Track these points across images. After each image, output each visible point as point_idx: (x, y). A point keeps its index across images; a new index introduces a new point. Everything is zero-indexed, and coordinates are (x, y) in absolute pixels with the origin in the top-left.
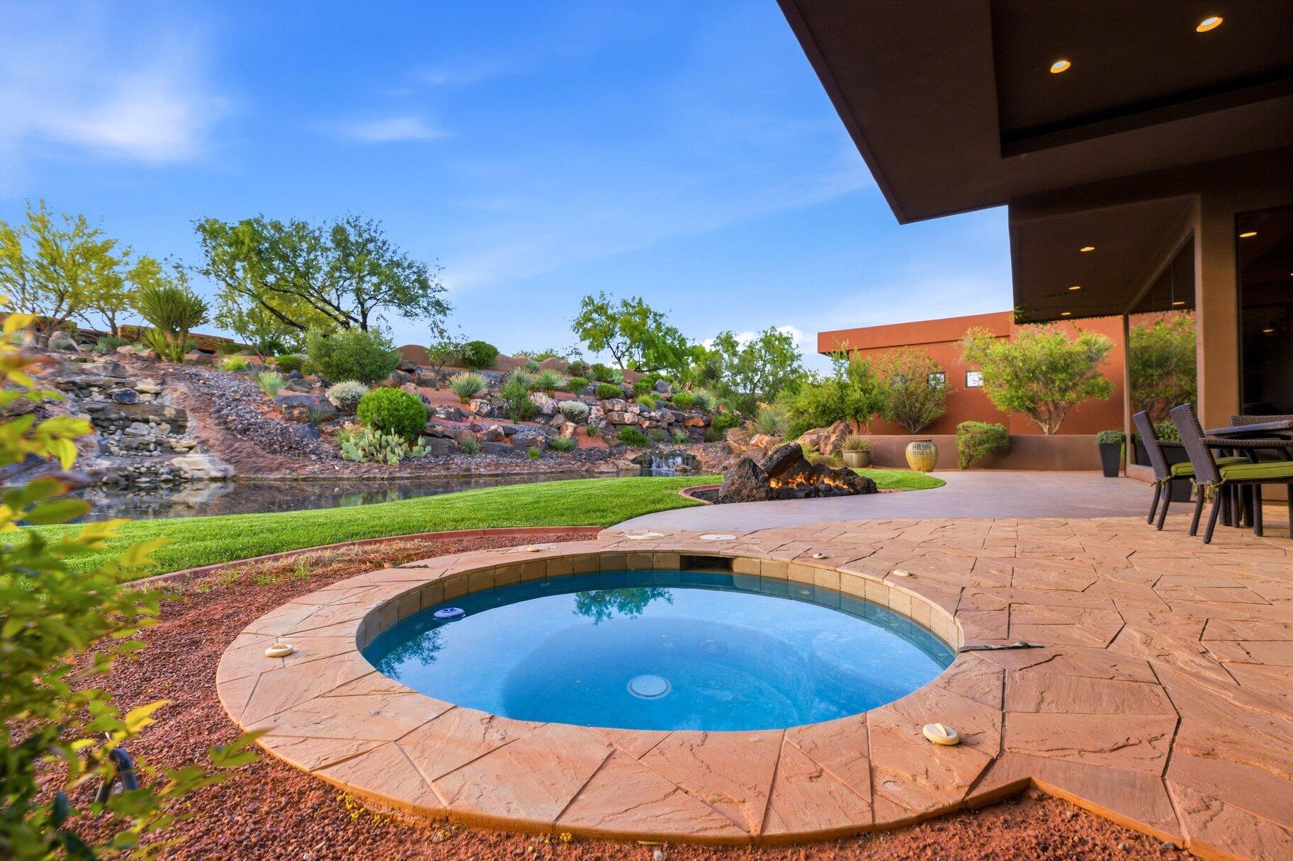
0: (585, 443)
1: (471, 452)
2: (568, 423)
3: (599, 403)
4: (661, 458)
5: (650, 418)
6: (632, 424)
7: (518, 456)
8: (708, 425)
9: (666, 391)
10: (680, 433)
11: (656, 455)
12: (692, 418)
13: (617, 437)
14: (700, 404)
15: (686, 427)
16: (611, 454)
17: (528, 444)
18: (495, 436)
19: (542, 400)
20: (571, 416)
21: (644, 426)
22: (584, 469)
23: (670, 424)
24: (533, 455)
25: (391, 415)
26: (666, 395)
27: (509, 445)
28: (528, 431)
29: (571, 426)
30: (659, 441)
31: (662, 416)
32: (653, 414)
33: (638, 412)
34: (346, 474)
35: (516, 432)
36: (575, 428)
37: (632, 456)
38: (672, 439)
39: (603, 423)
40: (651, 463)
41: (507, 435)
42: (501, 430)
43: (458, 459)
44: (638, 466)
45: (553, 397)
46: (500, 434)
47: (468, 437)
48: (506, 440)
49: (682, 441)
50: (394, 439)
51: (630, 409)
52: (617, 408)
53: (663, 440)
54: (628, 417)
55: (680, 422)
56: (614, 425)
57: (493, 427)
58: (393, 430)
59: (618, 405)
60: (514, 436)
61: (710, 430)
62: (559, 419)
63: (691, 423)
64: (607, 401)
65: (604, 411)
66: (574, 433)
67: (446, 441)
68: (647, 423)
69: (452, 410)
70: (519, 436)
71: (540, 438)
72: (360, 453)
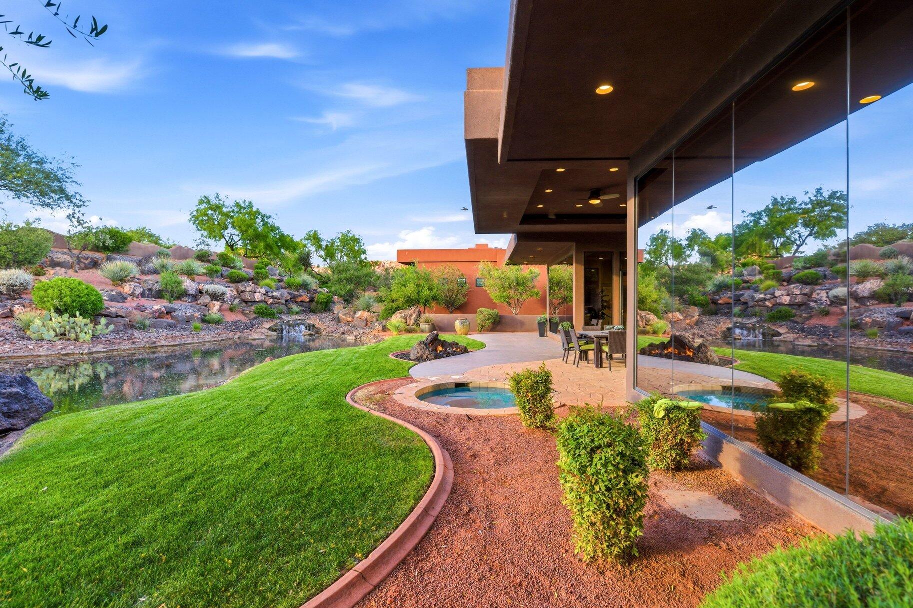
0: (230, 317)
1: (143, 327)
2: (214, 302)
3: (230, 285)
4: (289, 326)
5: (273, 297)
6: (261, 302)
7: (184, 329)
8: (312, 300)
9: (275, 274)
10: (295, 308)
11: (285, 324)
12: (301, 296)
13: (254, 312)
14: (304, 286)
15: (296, 302)
16: (252, 325)
17: (188, 320)
18: (160, 315)
19: (188, 285)
20: (215, 296)
21: (269, 303)
22: (237, 336)
23: (286, 301)
24: (196, 328)
25: (73, 301)
26: (275, 277)
27: (170, 321)
28: (184, 308)
29: (217, 304)
30: (280, 313)
31: (281, 295)
32: (275, 294)
33: (264, 292)
34: (43, 351)
35: (175, 310)
36: (221, 306)
37: (268, 326)
38: (289, 312)
39: (237, 301)
40: (282, 330)
41: (168, 313)
42: (163, 309)
43: (137, 334)
44: (275, 333)
45: (193, 280)
46: (163, 312)
47: (137, 316)
48: (167, 316)
49: (297, 313)
50: (80, 320)
51: (258, 290)
52: (248, 289)
53: (283, 312)
54: (258, 297)
55: (293, 299)
56: (246, 302)
57: (156, 307)
58: (78, 313)
59: (249, 287)
60: (174, 314)
61: (314, 304)
62: (205, 299)
63: (300, 299)
64: (240, 285)
65: (237, 291)
66: (220, 310)
67: (120, 319)
68: (271, 301)
69: (114, 293)
70: (179, 314)
71: (197, 314)
72: (52, 333)
